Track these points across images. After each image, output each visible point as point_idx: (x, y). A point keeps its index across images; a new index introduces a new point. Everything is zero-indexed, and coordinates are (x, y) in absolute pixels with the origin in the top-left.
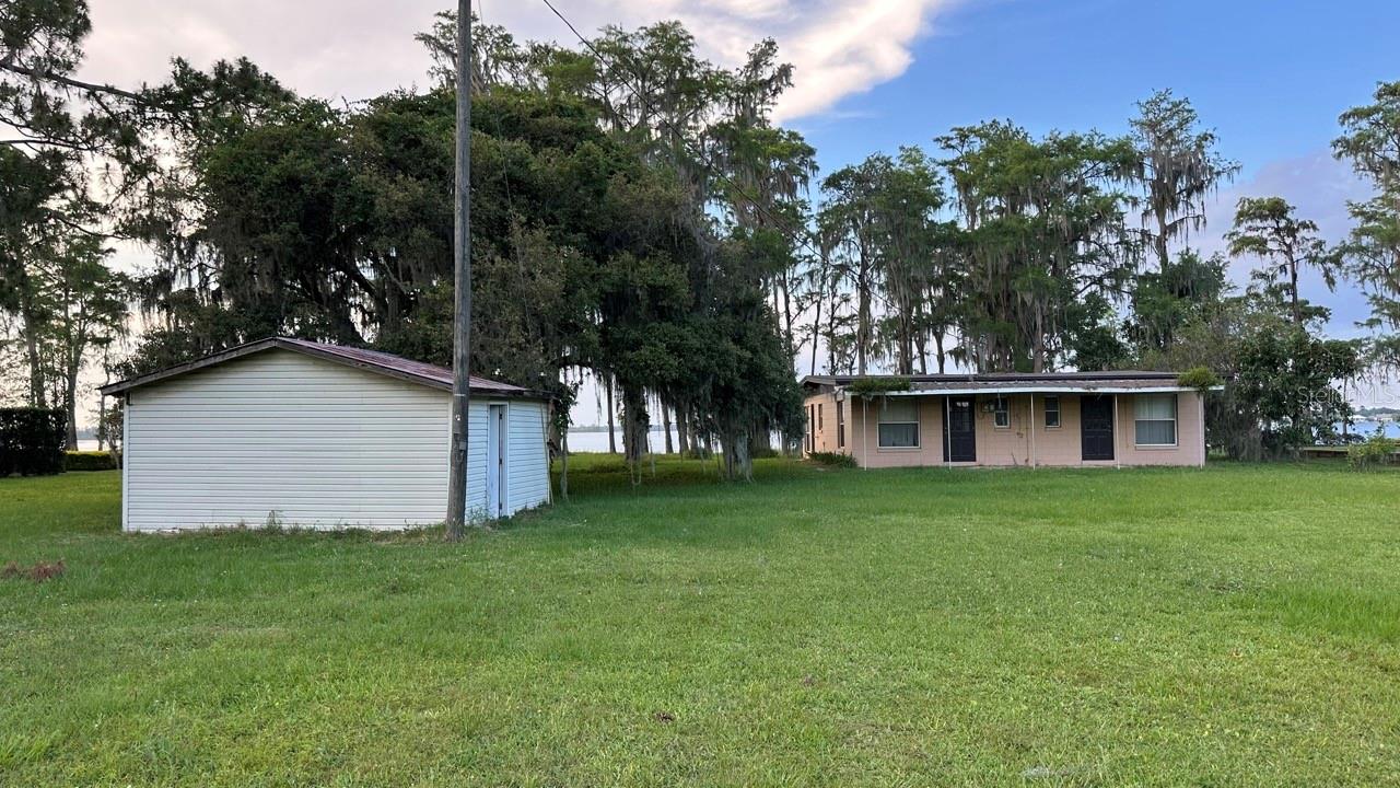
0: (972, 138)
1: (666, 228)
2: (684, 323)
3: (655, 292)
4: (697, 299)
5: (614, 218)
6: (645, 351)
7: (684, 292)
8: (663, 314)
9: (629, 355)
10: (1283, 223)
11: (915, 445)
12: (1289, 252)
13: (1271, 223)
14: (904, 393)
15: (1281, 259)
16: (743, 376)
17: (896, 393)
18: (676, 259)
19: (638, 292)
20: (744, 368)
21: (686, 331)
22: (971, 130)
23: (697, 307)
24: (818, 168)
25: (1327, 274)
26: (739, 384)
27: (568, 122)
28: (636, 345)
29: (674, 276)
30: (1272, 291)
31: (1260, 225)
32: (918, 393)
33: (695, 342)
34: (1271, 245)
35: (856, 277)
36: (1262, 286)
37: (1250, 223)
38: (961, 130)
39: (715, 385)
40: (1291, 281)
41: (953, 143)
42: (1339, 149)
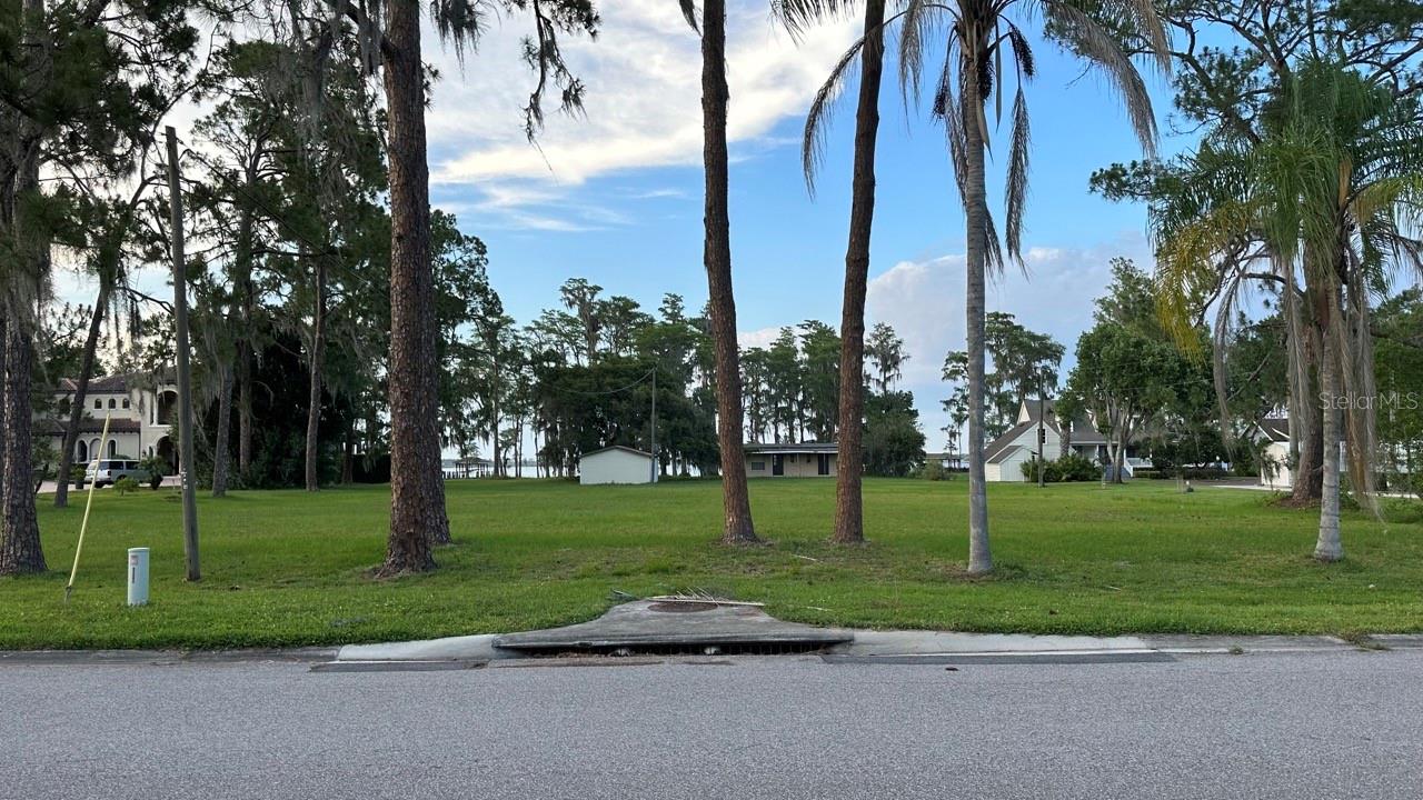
11: (763, 469)
14: (758, 452)
17: (755, 452)
32: (762, 452)
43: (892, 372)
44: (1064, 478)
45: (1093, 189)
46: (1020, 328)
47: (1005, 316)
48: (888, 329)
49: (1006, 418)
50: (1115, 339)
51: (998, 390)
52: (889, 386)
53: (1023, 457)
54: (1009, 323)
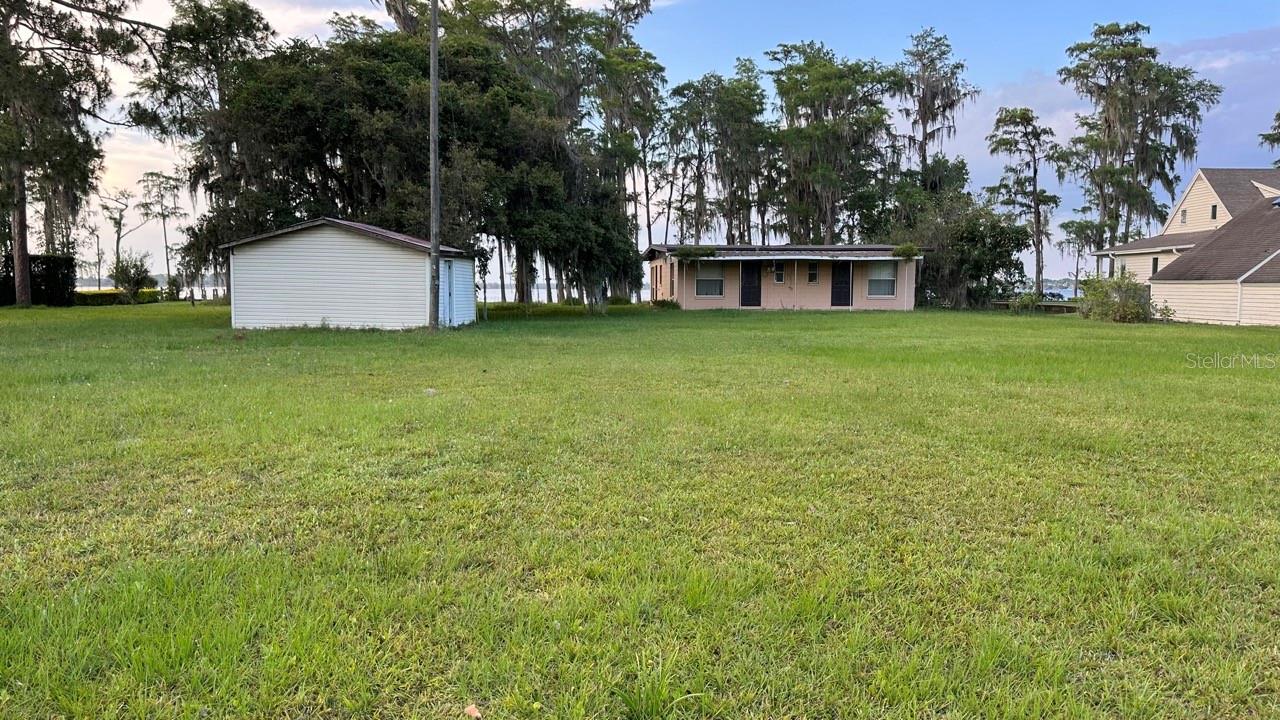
0: (794, 53)
1: (548, 146)
2: (560, 210)
3: (541, 189)
4: (569, 193)
5: (515, 138)
6: (536, 229)
7: (561, 190)
8: (548, 205)
9: (526, 231)
10: (1030, 129)
11: (721, 294)
12: (1032, 152)
13: (1021, 128)
14: (712, 258)
15: (1028, 157)
16: (599, 245)
17: (706, 258)
18: (555, 168)
19: (532, 190)
20: (600, 240)
21: (562, 216)
22: (795, 47)
23: (570, 197)
24: (666, 81)
25: (1058, 170)
26: (597, 250)
27: (480, 61)
28: (530, 224)
29: (554, 179)
30: (1019, 182)
31: (1013, 130)
32: (721, 258)
33: (568, 223)
34: (1021, 146)
35: (695, 169)
36: (1012, 177)
37: (1006, 128)
38: (785, 46)
39: (580, 251)
40: (1032, 175)
41: (779, 56)
42: (1063, 76)
43: (938, 125)
48: (939, 42)
52: (933, 150)
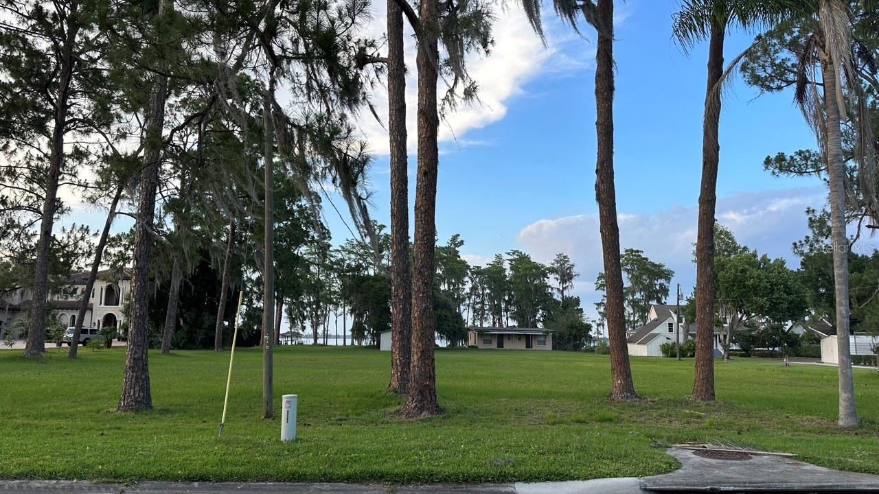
0: (516, 254)
11: (491, 344)
14: (487, 332)
22: (516, 251)
32: (491, 333)
38: (513, 250)
41: (511, 254)
43: (567, 284)
44: (689, 355)
45: (767, 168)
46: (646, 259)
47: (638, 251)
48: (565, 257)
49: (637, 315)
50: (727, 267)
51: (633, 297)
52: (566, 293)
53: (661, 341)
54: (640, 256)
